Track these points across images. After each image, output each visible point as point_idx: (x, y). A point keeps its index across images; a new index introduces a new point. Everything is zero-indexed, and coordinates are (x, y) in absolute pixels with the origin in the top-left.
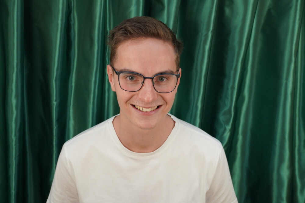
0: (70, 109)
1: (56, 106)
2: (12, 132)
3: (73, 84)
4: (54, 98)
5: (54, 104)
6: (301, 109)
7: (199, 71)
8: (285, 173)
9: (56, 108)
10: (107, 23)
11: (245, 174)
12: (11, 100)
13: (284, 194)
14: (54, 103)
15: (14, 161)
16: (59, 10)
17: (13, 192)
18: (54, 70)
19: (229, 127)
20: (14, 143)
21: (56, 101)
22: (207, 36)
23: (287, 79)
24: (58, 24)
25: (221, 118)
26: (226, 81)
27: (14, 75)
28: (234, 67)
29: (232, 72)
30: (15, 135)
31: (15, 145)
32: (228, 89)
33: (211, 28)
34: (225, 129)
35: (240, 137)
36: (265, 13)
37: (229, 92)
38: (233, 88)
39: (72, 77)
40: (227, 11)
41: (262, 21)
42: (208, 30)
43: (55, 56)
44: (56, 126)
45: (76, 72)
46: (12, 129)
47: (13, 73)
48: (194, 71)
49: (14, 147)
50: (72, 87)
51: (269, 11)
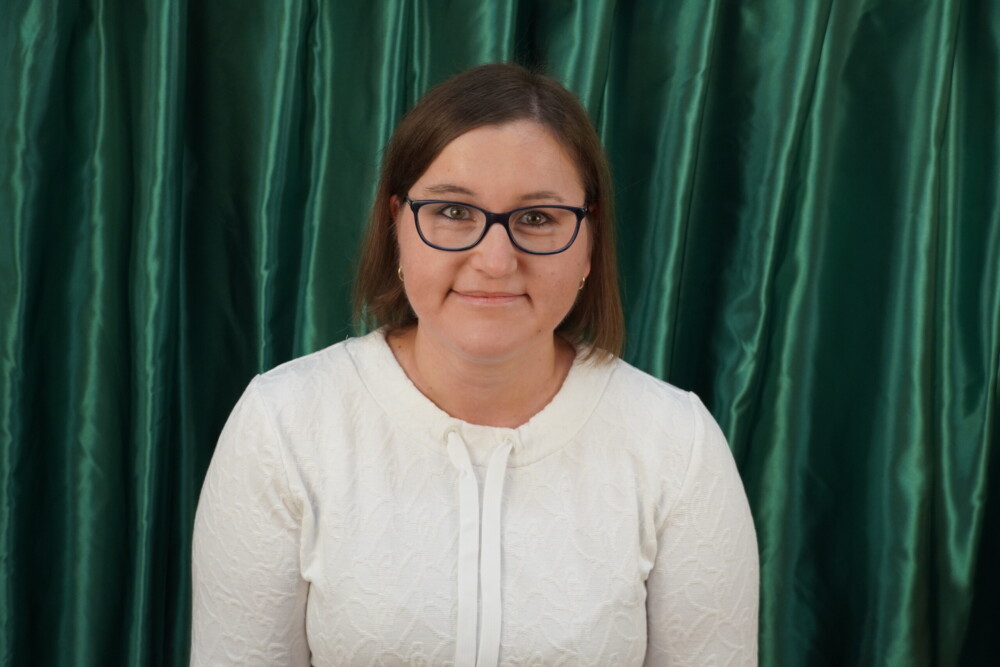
0: (305, 294)
1: (267, 282)
2: (145, 351)
3: (316, 223)
4: (264, 260)
5: (261, 277)
6: (956, 301)
7: (667, 183)
8: (913, 480)
9: (266, 287)
10: (412, 51)
11: (799, 490)
12: (145, 262)
13: (910, 542)
14: (264, 274)
15: (149, 435)
16: (282, 11)
17: (144, 524)
18: (264, 179)
19: (751, 349)
20: (150, 384)
21: (267, 267)
22: (689, 86)
23: (916, 209)
24: (278, 51)
25: (733, 321)
26: (744, 216)
27: (157, 191)
28: (766, 175)
29: (763, 189)
30: (154, 363)
31: (153, 389)
32: (750, 238)
33: (703, 65)
34: (742, 354)
35: (785, 382)
36: (854, 26)
37: (755, 245)
38: (764, 234)
39: (313, 204)
40: (749, 18)
41: (847, 50)
42: (693, 68)
43: (269, 140)
44: (266, 338)
45: (325, 189)
46: (145, 344)
47: (154, 183)
48: (655, 185)
49: (150, 394)
50: (311, 229)
51: (866, 17)
